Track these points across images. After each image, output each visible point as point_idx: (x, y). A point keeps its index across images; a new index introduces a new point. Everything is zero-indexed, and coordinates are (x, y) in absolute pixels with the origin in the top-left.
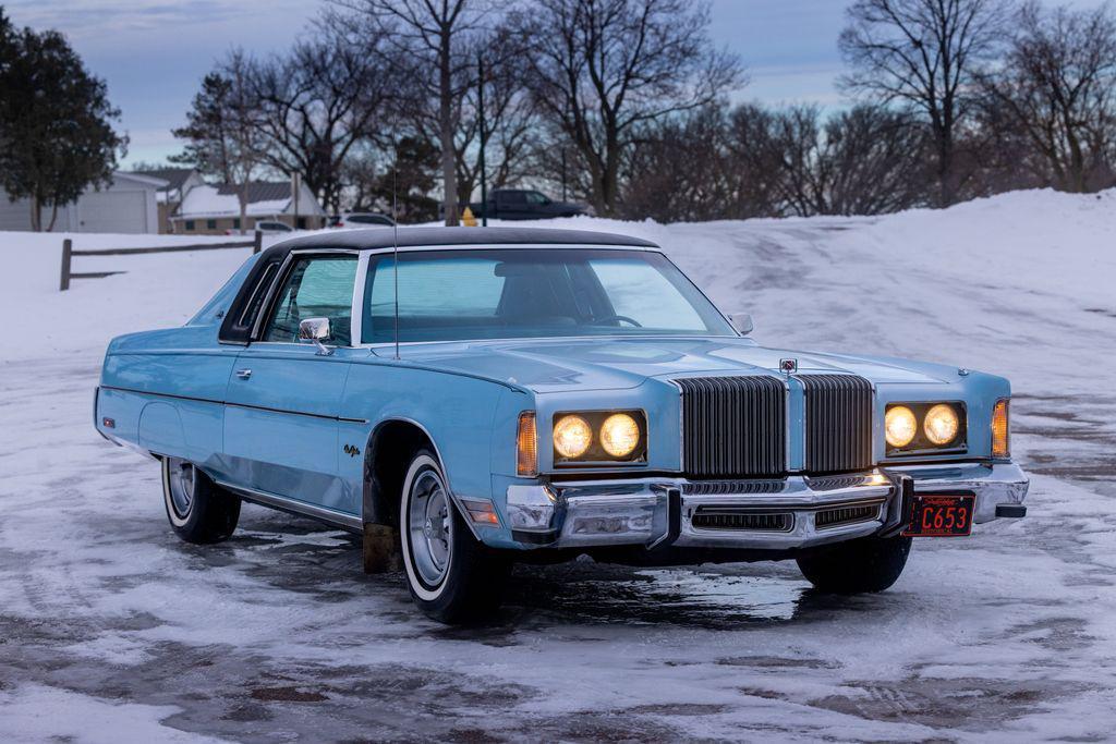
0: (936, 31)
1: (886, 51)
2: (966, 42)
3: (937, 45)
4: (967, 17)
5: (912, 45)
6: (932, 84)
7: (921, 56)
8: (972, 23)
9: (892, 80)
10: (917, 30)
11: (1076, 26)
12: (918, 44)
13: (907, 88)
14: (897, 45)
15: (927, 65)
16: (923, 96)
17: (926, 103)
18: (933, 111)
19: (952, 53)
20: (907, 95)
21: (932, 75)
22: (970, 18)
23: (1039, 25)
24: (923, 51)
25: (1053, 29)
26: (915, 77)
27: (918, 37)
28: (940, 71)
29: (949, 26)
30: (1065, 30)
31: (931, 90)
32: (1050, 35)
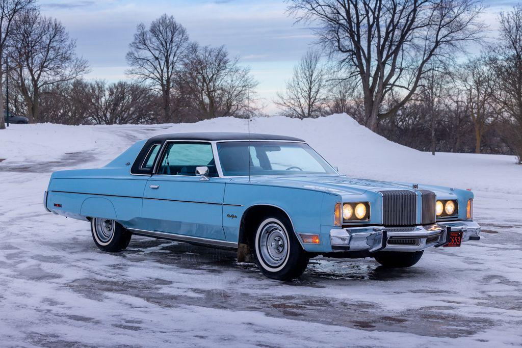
0: (164, 54)
1: (144, 61)
2: (175, 58)
3: (164, 59)
4: (176, 49)
5: (154, 59)
6: (162, 74)
7: (158, 63)
8: (178, 51)
9: (147, 73)
10: (157, 53)
11: (212, 53)
12: (157, 59)
13: (152, 75)
14: (149, 58)
15: (160, 67)
16: (159, 79)
17: (160, 81)
18: (162, 85)
19: (170, 62)
20: (152, 78)
21: (162, 71)
22: (177, 49)
23: (198, 53)
24: (159, 61)
25: (203, 55)
26: (156, 71)
27: (157, 56)
28: (165, 69)
29: (169, 53)
30: (207, 55)
31: (162, 77)
32: (201, 57)
